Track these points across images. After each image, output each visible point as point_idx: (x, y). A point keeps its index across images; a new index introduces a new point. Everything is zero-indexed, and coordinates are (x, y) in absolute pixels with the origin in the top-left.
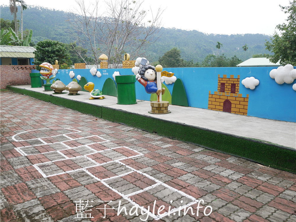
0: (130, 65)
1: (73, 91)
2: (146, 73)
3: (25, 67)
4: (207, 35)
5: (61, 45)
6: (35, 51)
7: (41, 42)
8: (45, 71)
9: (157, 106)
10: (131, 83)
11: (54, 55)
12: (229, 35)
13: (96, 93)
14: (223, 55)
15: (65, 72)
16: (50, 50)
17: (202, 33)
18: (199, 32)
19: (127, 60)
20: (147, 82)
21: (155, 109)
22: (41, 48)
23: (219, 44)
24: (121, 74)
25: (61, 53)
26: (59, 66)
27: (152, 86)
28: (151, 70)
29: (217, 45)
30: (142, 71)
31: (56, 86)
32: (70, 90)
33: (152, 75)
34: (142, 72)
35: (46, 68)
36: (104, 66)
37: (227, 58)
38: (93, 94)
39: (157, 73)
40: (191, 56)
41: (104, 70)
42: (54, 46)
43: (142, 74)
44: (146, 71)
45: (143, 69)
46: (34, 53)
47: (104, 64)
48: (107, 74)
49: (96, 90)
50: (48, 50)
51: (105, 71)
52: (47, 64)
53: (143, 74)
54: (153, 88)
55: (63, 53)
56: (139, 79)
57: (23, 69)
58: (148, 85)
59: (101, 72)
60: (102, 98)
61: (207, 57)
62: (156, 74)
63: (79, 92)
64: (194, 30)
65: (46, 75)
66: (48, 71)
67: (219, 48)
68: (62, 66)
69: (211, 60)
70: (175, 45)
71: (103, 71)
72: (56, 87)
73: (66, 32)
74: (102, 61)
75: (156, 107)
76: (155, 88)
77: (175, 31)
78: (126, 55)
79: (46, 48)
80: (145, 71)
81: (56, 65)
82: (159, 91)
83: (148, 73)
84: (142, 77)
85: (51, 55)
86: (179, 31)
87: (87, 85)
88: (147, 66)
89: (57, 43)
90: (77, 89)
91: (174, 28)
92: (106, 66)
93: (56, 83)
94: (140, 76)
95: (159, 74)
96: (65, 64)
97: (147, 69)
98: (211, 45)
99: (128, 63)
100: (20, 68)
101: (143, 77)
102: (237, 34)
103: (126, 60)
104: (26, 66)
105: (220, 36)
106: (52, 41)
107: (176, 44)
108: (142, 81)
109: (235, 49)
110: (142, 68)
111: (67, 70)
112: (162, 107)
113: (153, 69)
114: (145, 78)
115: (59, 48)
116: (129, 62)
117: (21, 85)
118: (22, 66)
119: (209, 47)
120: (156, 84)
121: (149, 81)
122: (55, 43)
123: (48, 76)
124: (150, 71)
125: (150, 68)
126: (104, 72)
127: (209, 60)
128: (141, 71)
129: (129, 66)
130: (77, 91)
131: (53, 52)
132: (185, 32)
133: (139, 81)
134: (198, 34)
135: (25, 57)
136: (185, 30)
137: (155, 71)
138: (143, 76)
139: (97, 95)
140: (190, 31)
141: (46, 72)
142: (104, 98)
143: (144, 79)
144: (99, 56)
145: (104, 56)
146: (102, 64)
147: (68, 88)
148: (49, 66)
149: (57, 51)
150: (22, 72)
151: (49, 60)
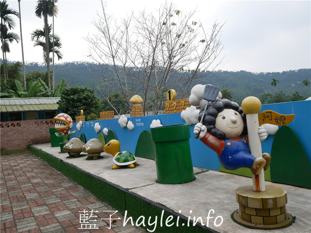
0: (178, 108)
1: (93, 153)
2: (219, 120)
3: (51, 122)
4: (256, 74)
5: (90, 92)
6: (59, 101)
7: (66, 90)
8: (61, 125)
9: (258, 205)
10: (182, 140)
11: (81, 104)
12: (281, 72)
13: (123, 158)
14: (282, 92)
15: (90, 124)
16: (76, 98)
17: (250, 72)
18: (247, 72)
19: (172, 99)
20: (223, 142)
21: (254, 213)
22: (65, 96)
23: (275, 80)
24: (163, 123)
25: (89, 100)
26: (84, 118)
27: (237, 151)
28: (231, 112)
29: (273, 82)
30: (210, 114)
31: (70, 146)
32: (90, 152)
33: (234, 122)
34: (208, 117)
35: (62, 121)
36: (137, 113)
37: (286, 95)
38: (118, 160)
39: (248, 117)
40: (241, 97)
41: (138, 118)
42: (81, 93)
43: (210, 123)
44: (220, 114)
45: (212, 110)
46: (57, 103)
47: (137, 110)
48: (143, 124)
49: (124, 152)
50: (73, 98)
51: (139, 120)
52: (63, 116)
53: (213, 123)
54: (242, 155)
55: (92, 101)
56: (202, 135)
57: (48, 124)
58: (226, 148)
59: (134, 122)
60: (133, 166)
61: (263, 96)
62: (244, 119)
63: (102, 154)
64: (241, 71)
65: (62, 130)
66: (65, 124)
67: (275, 85)
68: (89, 117)
69: (267, 99)
70: (223, 88)
71: (136, 120)
72: (71, 148)
73: (111, 84)
74: (134, 105)
75: (256, 209)
76: (247, 156)
77: (222, 73)
78: (169, 92)
79: (71, 96)
80: (215, 116)
81: (81, 116)
82: (260, 164)
83: (224, 118)
84: (209, 131)
85: (76, 105)
86: (226, 72)
87: (108, 145)
88: (221, 103)
89: (85, 89)
90: (100, 149)
91: (220, 70)
92: (140, 113)
93: (70, 143)
94: (204, 127)
95: (253, 120)
96: (93, 115)
97: (220, 109)
98: (262, 85)
99: (173, 105)
100: (44, 122)
101: (213, 130)
102: (290, 71)
103: (170, 99)
104: (51, 119)
105: (271, 74)
106: (79, 87)
107: (223, 86)
108: (211, 139)
109: (290, 86)
110: (207, 109)
111: (92, 122)
112: (273, 209)
113: (236, 108)
114: (218, 132)
115: (87, 95)
116: (175, 103)
117: (45, 143)
118: (47, 120)
119: (260, 87)
120: (247, 145)
121: (228, 139)
122: (82, 89)
123: (65, 131)
124: (229, 115)
125: (228, 106)
126: (138, 122)
127: (265, 100)
128: (205, 115)
129: (175, 109)
130: (100, 153)
131: (79, 100)
132: (232, 74)
133: (204, 140)
134: (246, 74)
135: (49, 109)
136: (231, 72)
137: (241, 112)
138: (212, 126)
139: (124, 161)
140: (238, 72)
141: (62, 127)
142: (136, 165)
143: (214, 134)
144: (130, 98)
145: (137, 98)
146: (134, 109)
147: (86, 149)
148: (66, 118)
149: (85, 98)
150: (47, 127)
151: (74, 110)
